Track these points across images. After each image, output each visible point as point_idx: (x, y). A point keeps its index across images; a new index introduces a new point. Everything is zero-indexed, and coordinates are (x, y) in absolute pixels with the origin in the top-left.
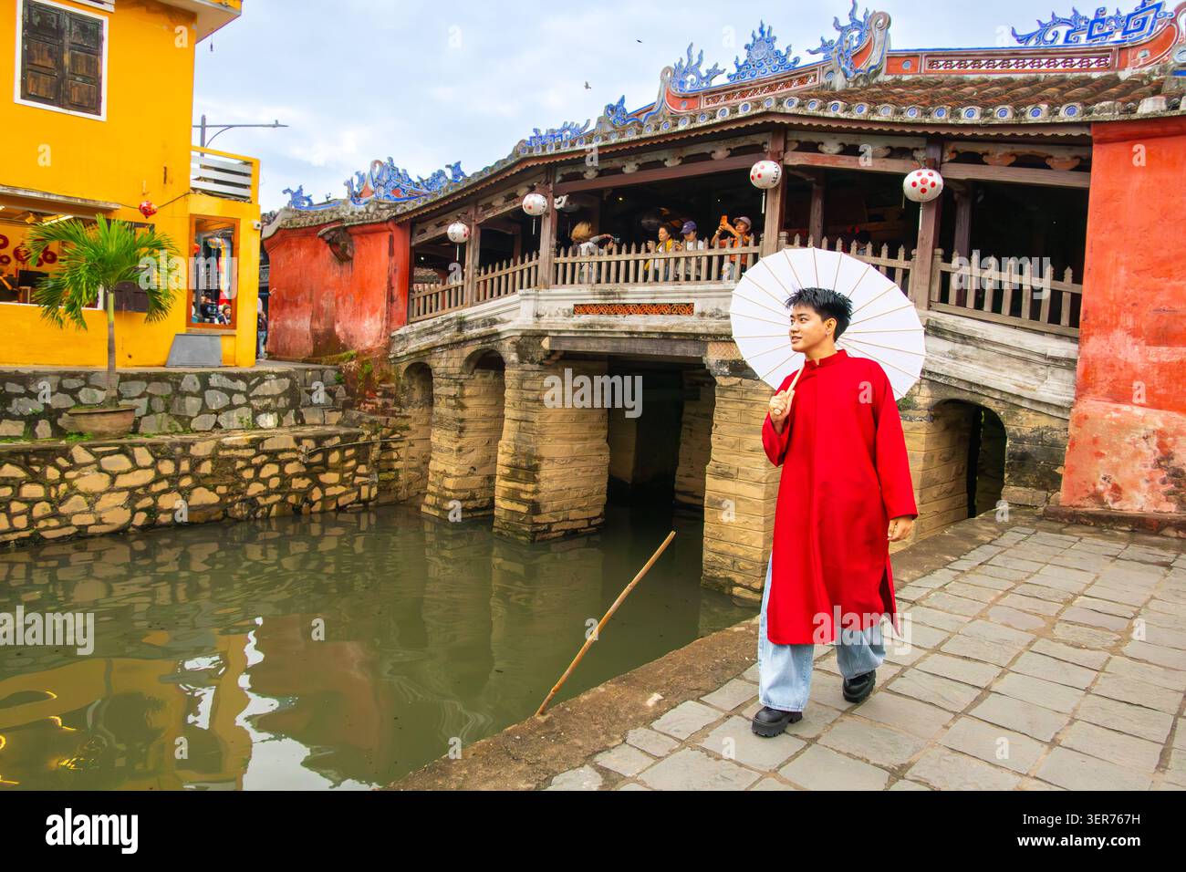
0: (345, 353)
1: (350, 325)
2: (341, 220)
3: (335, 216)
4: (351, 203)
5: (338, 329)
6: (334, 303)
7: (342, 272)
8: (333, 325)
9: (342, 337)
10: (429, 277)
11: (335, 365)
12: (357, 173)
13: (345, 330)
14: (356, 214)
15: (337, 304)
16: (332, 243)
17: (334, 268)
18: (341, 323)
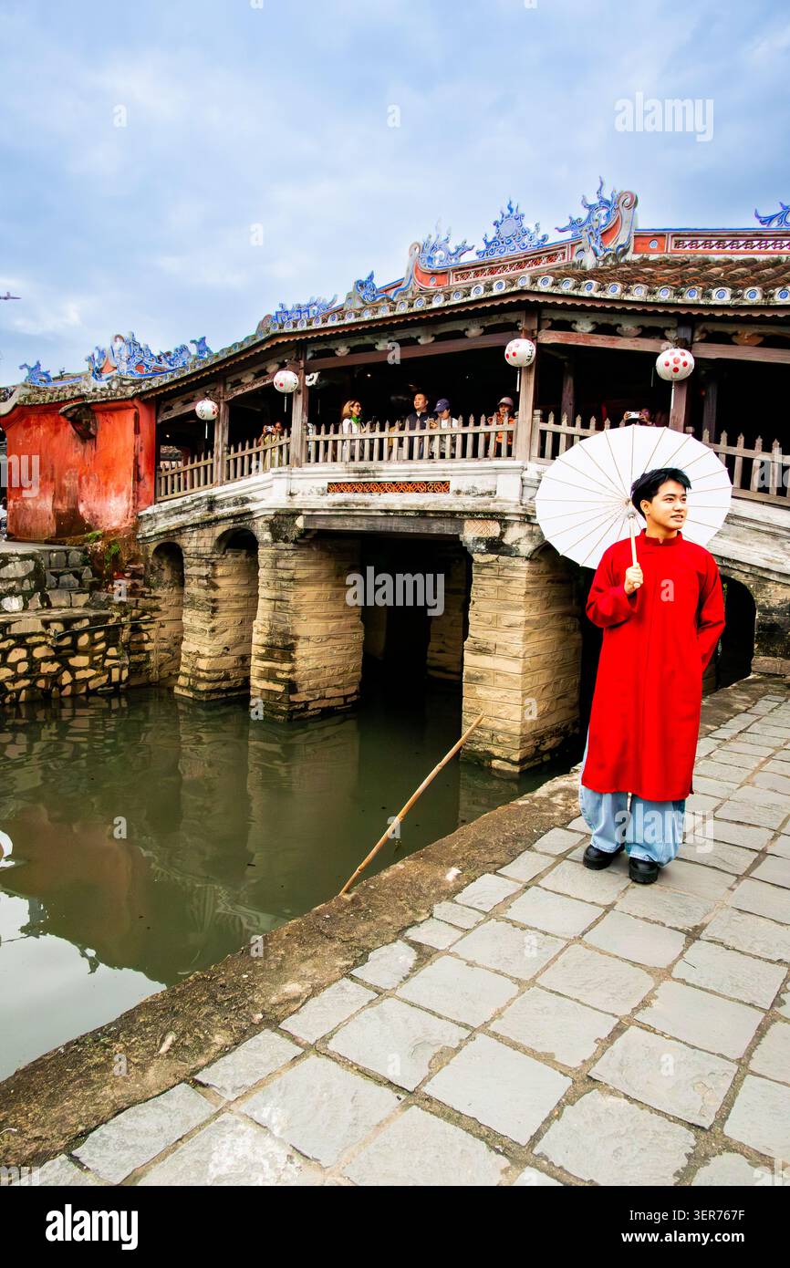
0: (90, 534)
1: (92, 505)
2: (83, 397)
3: (76, 393)
4: (93, 379)
5: (82, 508)
6: (77, 482)
7: (84, 450)
8: (77, 505)
9: (87, 516)
10: (171, 455)
11: (80, 545)
12: (97, 348)
13: (89, 510)
14: (98, 390)
15: (80, 482)
16: (75, 421)
17: (77, 446)
18: (85, 502)
